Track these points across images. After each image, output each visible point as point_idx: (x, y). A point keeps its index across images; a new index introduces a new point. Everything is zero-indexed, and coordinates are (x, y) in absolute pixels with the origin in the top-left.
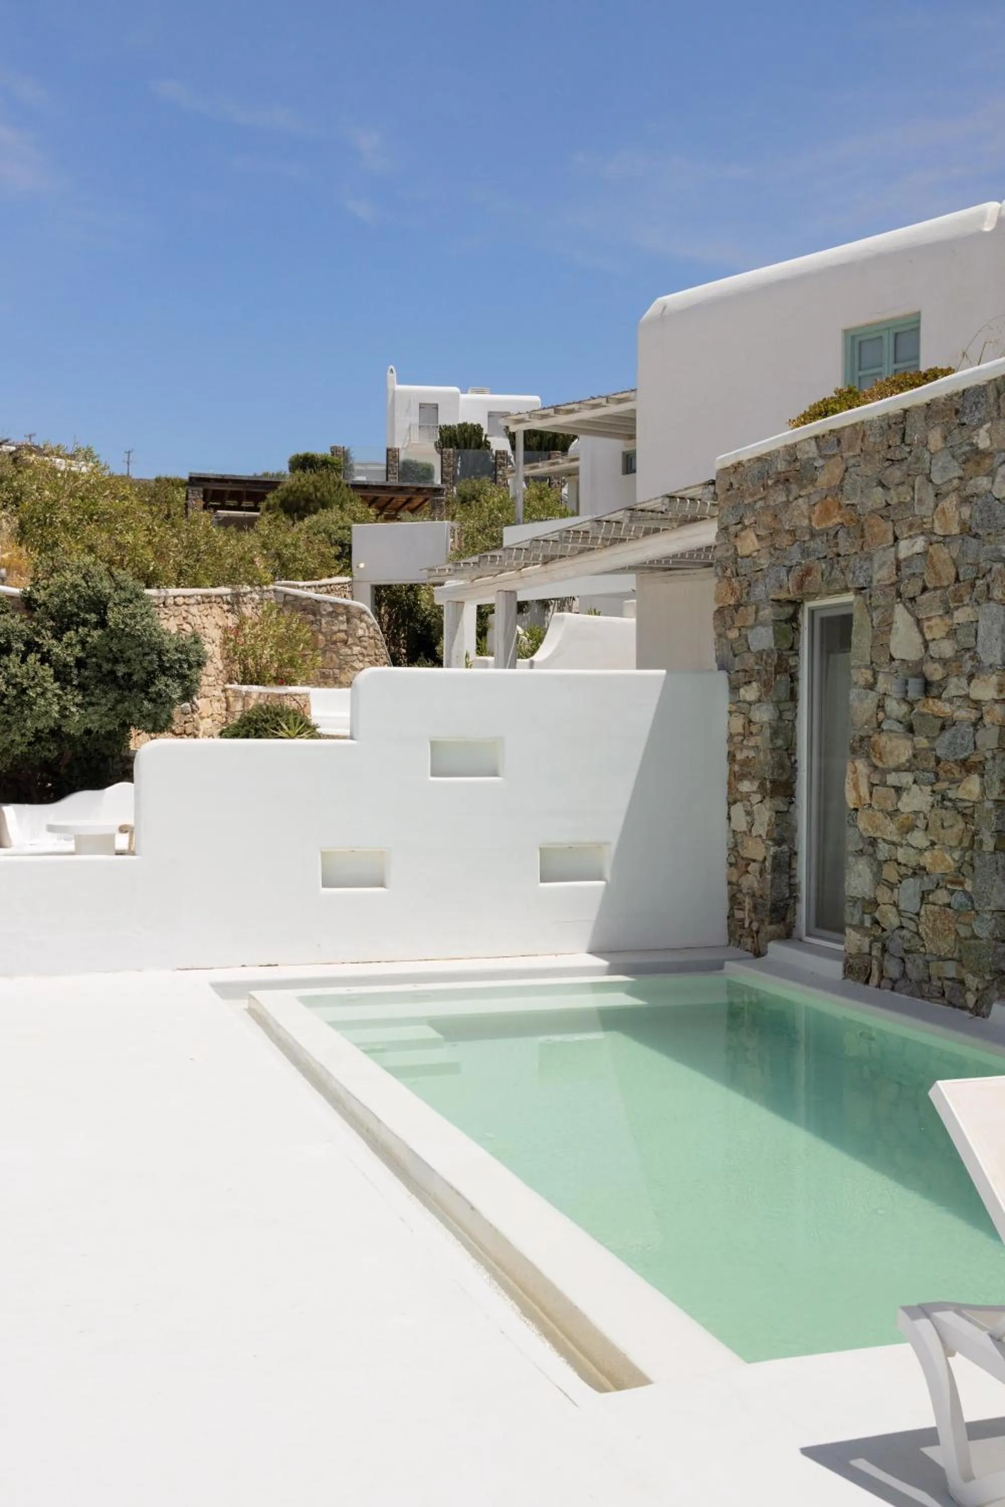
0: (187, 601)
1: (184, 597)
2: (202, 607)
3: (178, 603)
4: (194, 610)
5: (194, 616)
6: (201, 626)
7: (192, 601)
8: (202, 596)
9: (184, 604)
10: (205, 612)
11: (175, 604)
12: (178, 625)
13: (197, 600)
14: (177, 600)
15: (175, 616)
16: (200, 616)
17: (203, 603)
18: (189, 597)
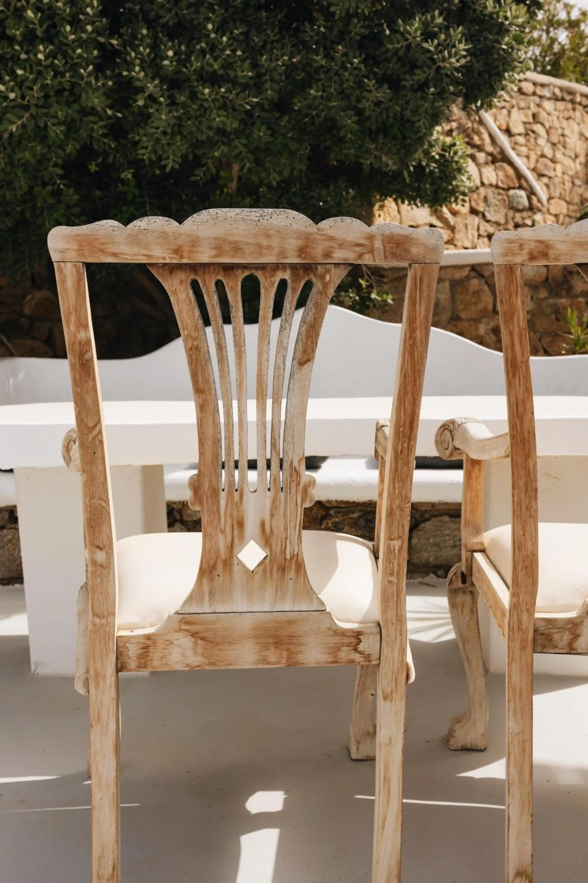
0: (539, 91)
1: (535, 84)
2: (561, 105)
3: (525, 90)
4: (548, 105)
5: (549, 114)
6: (560, 132)
7: (546, 93)
8: (561, 89)
9: (534, 94)
10: (566, 114)
11: (520, 91)
12: (525, 123)
13: (554, 93)
14: (524, 85)
15: (520, 109)
16: (558, 118)
17: (563, 99)
18: (543, 85)
